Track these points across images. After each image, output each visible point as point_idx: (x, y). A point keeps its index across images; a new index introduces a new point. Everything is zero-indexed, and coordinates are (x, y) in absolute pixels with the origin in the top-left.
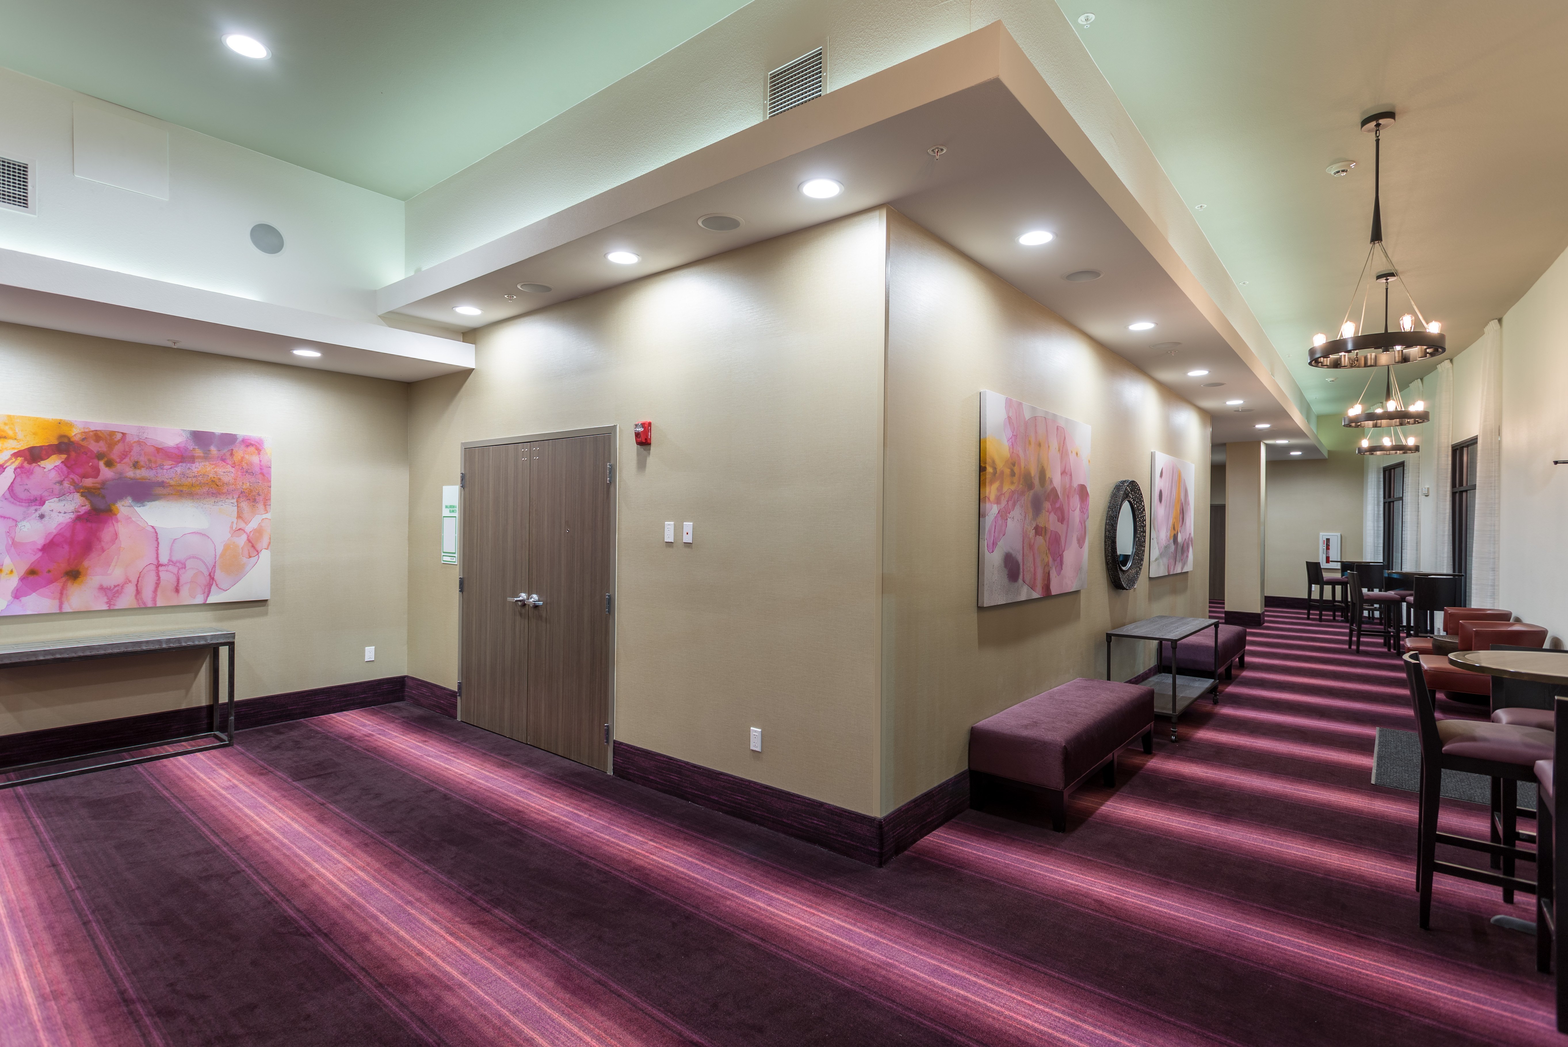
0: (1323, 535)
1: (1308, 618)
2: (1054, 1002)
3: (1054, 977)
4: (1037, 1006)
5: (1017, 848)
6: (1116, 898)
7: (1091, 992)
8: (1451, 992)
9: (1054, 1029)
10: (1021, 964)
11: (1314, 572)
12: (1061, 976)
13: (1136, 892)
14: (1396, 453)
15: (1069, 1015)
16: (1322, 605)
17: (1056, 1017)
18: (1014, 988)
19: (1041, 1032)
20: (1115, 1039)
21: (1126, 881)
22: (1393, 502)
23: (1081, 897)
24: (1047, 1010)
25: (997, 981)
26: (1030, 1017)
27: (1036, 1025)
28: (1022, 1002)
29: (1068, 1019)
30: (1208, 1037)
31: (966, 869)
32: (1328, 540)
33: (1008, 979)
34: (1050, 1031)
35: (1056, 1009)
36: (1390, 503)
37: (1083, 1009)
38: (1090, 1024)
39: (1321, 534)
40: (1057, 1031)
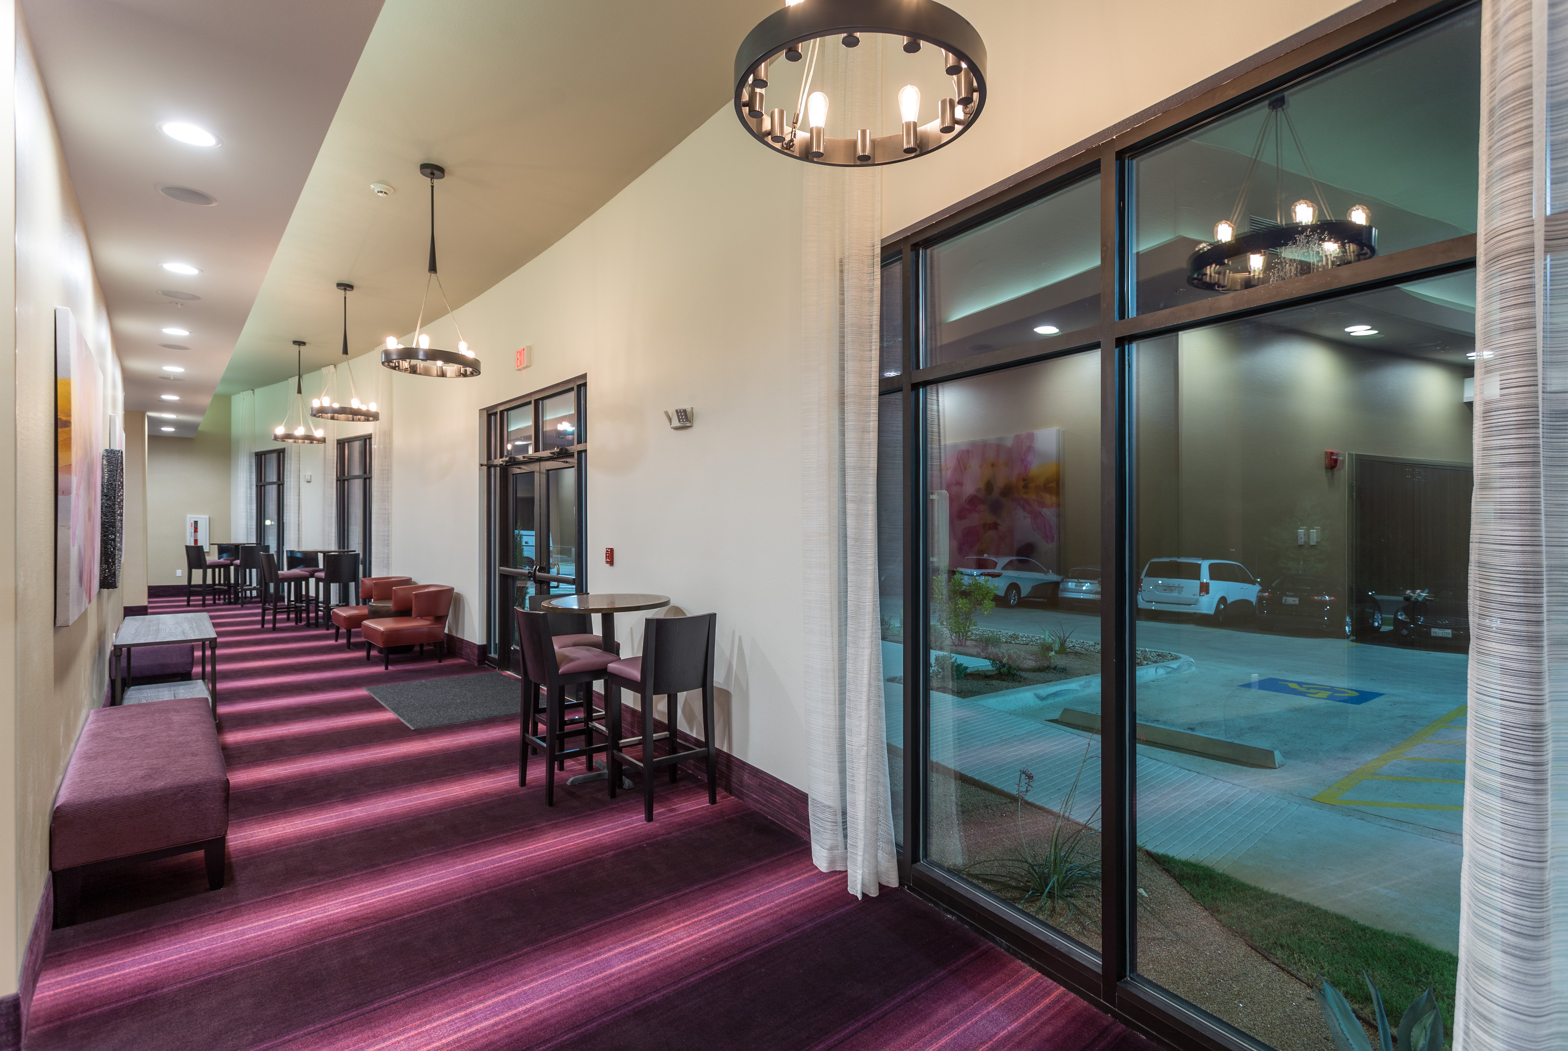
0: (190, 518)
1: (188, 605)
2: (430, 1015)
3: (404, 999)
4: (423, 1029)
5: (194, 930)
6: (360, 907)
7: (444, 984)
8: (600, 832)
9: (459, 1031)
10: (363, 1014)
11: (195, 557)
12: (409, 993)
13: (369, 892)
14: (304, 442)
15: (455, 1012)
16: (204, 590)
17: (448, 1022)
18: (387, 1035)
19: (454, 1042)
20: (503, 997)
21: (349, 889)
22: (264, 486)
23: (330, 927)
24: (435, 1024)
25: (363, 1044)
26: (431, 1041)
27: (444, 1041)
28: (409, 1037)
29: (458, 1015)
30: (546, 946)
31: (162, 988)
32: (196, 523)
33: (370, 1033)
34: (460, 1034)
35: (440, 1018)
36: (261, 486)
37: (457, 999)
38: (476, 1004)
39: (189, 516)
40: (464, 1030)
